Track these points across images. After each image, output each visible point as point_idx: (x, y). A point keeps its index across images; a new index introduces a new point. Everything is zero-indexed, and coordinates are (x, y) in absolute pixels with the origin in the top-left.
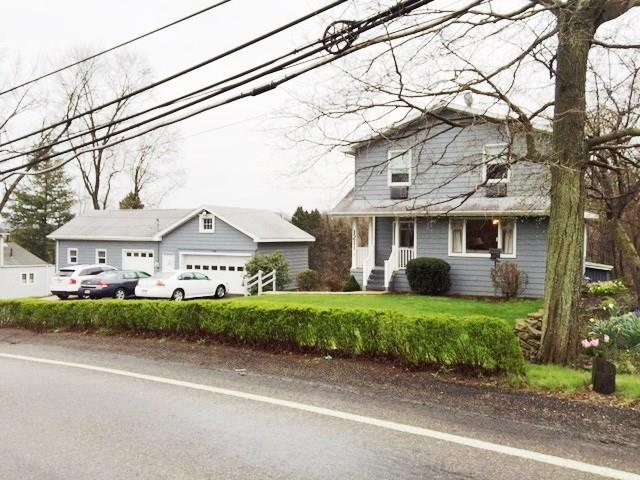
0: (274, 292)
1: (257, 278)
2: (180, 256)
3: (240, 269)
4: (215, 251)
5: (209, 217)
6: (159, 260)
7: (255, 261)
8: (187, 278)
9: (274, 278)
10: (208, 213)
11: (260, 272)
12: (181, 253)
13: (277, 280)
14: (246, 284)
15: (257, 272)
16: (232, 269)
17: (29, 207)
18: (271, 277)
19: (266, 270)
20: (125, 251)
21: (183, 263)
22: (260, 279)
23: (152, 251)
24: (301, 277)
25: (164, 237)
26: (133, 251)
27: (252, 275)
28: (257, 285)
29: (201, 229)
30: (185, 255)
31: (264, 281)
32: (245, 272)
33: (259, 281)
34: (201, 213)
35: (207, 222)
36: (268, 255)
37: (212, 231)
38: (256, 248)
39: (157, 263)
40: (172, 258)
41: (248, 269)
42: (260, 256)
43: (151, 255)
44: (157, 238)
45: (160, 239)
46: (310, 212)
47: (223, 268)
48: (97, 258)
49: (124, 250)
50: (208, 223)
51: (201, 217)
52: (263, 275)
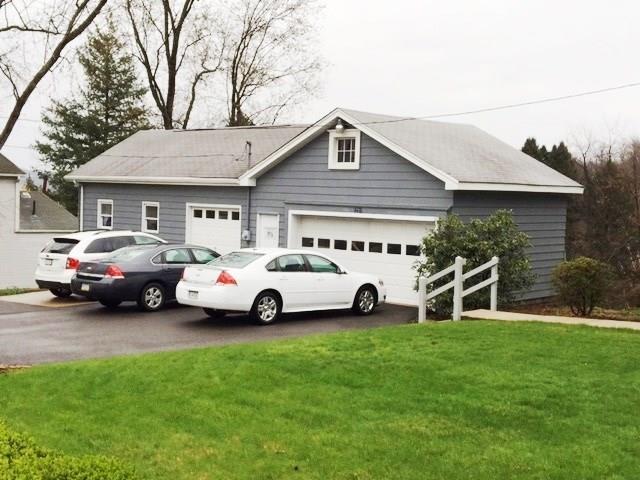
0: (492, 314)
1: (452, 276)
2: (290, 219)
3: (413, 250)
4: (358, 209)
5: (350, 134)
6: (249, 226)
7: (447, 234)
8: (291, 268)
9: (495, 277)
10: (347, 126)
11: (460, 261)
12: (292, 212)
13: (500, 281)
14: (422, 288)
15: (451, 260)
16: (394, 249)
17: (82, 137)
18: (486, 274)
19: (475, 257)
20: (190, 207)
21: (295, 233)
22: (459, 279)
23: (238, 208)
24: (566, 279)
25: (261, 178)
26: (205, 206)
27: (440, 267)
28: (451, 291)
29: (333, 163)
30: (301, 218)
31: (467, 284)
32: (423, 258)
33: (456, 283)
34: (332, 127)
35: (345, 145)
36: (479, 222)
37: (355, 165)
38: (449, 204)
39: (246, 233)
40: (274, 223)
41: (429, 251)
42: (459, 223)
43: (236, 216)
44: (246, 181)
45: (253, 184)
46: (549, 149)
47: (376, 247)
48: (144, 219)
49: (188, 204)
50: (346, 149)
51: (333, 135)
52: (465, 270)
